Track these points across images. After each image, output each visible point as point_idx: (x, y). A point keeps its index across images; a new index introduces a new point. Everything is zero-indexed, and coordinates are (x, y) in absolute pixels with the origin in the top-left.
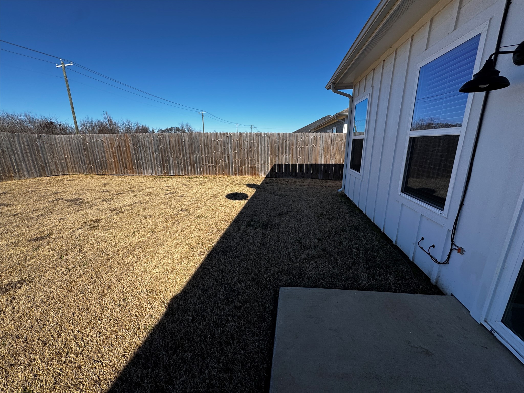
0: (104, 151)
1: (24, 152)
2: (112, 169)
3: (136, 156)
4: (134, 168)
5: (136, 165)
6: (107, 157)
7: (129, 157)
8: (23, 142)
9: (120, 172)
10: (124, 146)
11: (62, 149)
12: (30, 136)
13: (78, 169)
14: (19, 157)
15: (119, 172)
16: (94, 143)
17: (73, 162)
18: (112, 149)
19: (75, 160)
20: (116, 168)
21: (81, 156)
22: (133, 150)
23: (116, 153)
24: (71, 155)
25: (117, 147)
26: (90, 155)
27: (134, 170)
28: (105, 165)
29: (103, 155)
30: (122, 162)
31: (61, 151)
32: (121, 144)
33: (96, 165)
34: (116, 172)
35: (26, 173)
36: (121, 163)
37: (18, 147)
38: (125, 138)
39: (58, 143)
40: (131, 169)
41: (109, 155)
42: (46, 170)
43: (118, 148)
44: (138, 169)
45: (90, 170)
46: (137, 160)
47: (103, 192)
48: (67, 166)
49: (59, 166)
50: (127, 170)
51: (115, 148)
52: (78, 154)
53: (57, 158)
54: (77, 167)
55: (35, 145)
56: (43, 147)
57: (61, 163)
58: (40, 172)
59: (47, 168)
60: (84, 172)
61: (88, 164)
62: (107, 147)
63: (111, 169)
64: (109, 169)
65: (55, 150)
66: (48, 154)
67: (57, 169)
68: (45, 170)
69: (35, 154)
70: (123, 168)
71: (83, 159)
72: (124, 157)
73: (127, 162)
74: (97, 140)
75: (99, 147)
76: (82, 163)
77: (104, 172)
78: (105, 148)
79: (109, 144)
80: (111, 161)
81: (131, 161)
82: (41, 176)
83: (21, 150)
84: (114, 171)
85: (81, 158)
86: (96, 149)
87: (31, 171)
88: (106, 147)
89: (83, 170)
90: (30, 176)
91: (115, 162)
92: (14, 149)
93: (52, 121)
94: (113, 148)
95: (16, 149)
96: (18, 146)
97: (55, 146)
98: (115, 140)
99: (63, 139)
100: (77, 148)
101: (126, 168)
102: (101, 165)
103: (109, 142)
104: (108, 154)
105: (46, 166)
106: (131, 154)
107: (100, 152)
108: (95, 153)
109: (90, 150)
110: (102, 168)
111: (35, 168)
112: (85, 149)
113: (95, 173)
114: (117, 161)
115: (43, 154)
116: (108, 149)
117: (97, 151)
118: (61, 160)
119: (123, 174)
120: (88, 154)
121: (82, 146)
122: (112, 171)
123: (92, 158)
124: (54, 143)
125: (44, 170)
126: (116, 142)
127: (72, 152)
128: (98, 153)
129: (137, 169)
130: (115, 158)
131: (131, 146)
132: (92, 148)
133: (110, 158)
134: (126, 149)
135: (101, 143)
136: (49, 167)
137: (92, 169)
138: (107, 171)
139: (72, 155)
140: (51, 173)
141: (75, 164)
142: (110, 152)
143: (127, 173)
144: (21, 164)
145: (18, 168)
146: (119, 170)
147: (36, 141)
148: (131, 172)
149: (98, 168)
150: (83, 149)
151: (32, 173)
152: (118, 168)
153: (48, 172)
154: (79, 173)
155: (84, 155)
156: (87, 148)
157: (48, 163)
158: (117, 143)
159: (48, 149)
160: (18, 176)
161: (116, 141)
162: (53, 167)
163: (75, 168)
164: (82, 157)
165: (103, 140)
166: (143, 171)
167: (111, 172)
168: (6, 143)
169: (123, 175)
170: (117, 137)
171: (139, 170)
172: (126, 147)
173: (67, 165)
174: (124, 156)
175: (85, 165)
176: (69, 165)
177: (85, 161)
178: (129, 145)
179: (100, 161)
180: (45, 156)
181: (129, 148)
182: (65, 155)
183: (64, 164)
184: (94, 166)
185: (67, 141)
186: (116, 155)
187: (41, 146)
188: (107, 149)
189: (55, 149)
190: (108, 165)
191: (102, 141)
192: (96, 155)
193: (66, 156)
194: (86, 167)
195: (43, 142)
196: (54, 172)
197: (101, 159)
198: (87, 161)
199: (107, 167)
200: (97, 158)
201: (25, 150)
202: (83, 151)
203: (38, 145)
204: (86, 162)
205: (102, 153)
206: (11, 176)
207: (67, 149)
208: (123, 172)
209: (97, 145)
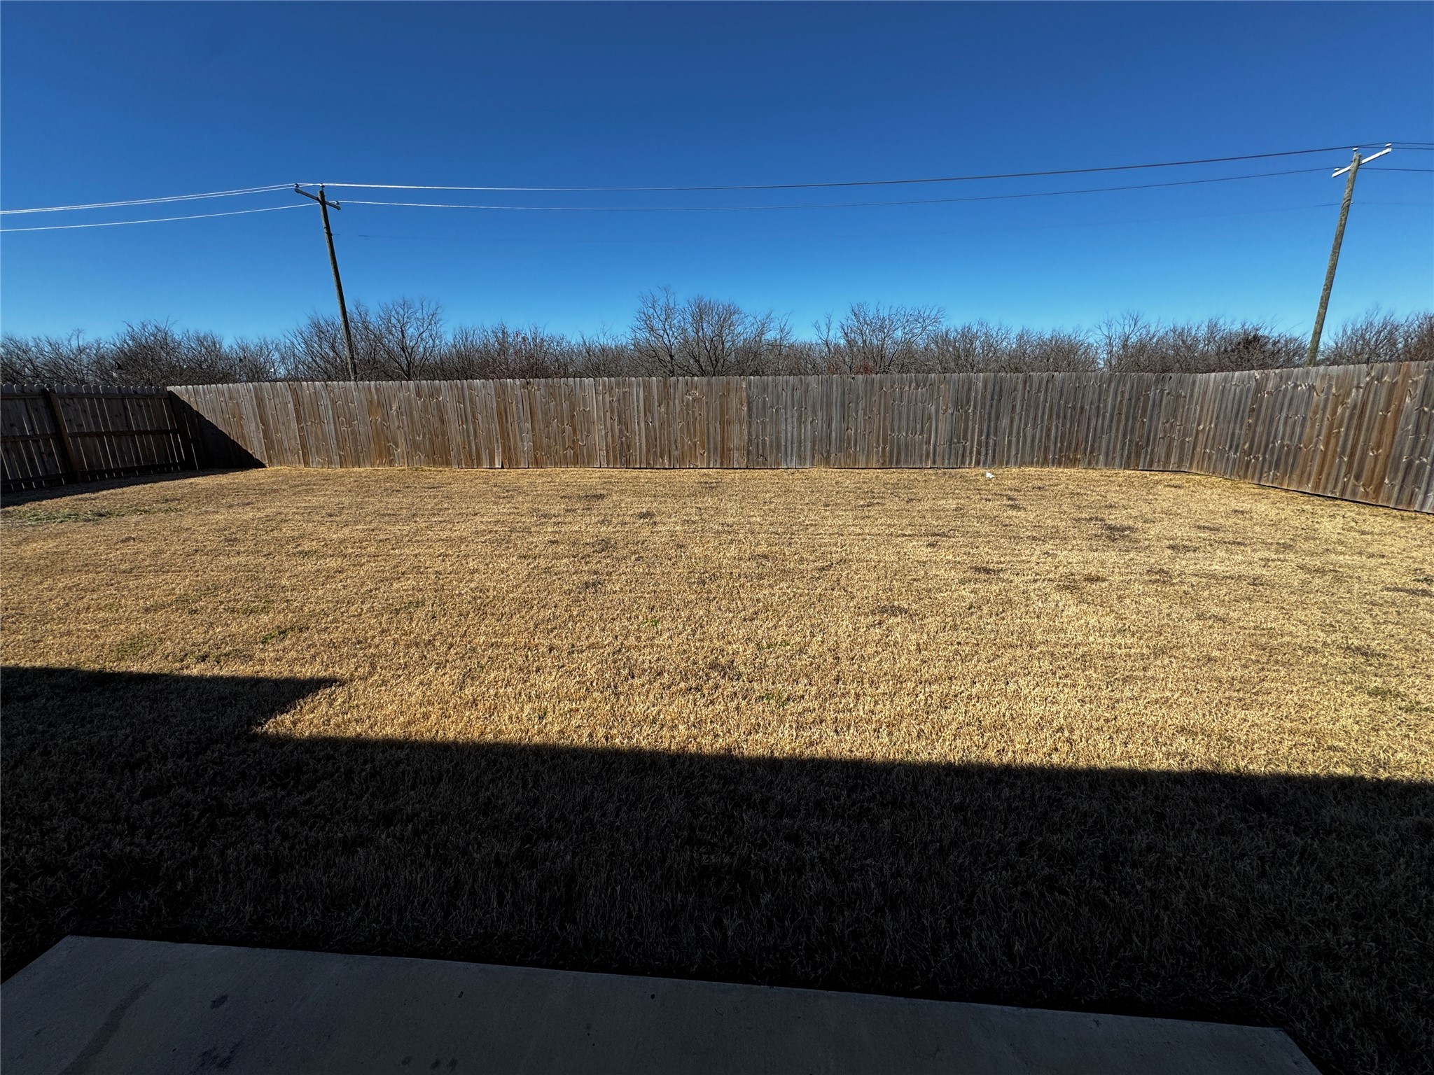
0: (1304, 419)
1: (1116, 412)
2: (1306, 475)
3: (1416, 440)
4: (1386, 481)
5: (1400, 475)
6: (1305, 437)
7: (1386, 441)
8: (1123, 392)
9: (1330, 487)
10: (1382, 405)
11: (1198, 407)
12: (1141, 378)
13: (1216, 461)
14: (1103, 424)
15: (1325, 488)
16: (1284, 396)
17: (1210, 442)
18: (1334, 412)
19: (1217, 438)
20: (1320, 473)
21: (1234, 429)
22: (1413, 418)
23: (1340, 426)
24: (1213, 426)
25: (1355, 407)
26: (1259, 429)
27: (1385, 490)
28: (1291, 461)
29: (1298, 430)
30: (1352, 456)
31: (1195, 413)
32: (1374, 398)
33: (1264, 459)
34: (1316, 486)
35: (1102, 458)
36: (1346, 459)
37: (1110, 402)
38: (1399, 378)
39: (1195, 395)
40: (1374, 482)
41: (1316, 433)
42: (1143, 456)
43: (1357, 411)
44: (1402, 487)
45: (1244, 468)
46: (1412, 453)
47: (1199, 527)
48: (1193, 452)
49: (1174, 449)
50: (1355, 486)
51: (1344, 409)
52: (1229, 423)
53: (1179, 431)
54: (1214, 457)
55: (1142, 399)
56: (1157, 404)
57: (1183, 442)
58: (1129, 457)
59: (1147, 451)
60: (1224, 472)
61: (1245, 452)
62: (1321, 406)
63: (1302, 473)
64: (1298, 472)
65: (1181, 410)
66: (1163, 419)
67: (1168, 456)
68: (1140, 453)
69: (1134, 418)
70: (1345, 476)
71: (1236, 436)
72: (1365, 441)
73: (1368, 459)
74: (1296, 386)
75: (1294, 407)
76: (1230, 448)
77: (1279, 480)
78: (1313, 408)
79: (1331, 397)
80: (1314, 451)
81: (1388, 457)
82: (1127, 467)
83: (1114, 407)
84: (1311, 482)
85: (1233, 434)
86: (1285, 410)
87: (1114, 453)
88: (1317, 406)
89: (1226, 464)
90: (1106, 465)
91: (1325, 454)
92: (1101, 405)
93: (1260, 333)
94: (1340, 410)
95: (1105, 407)
96: (1110, 400)
97: (1185, 401)
98: (1355, 383)
99: (1211, 384)
100: (1236, 406)
101: (1358, 478)
102: (1279, 459)
103: (1334, 390)
104: (1313, 426)
105: (1147, 445)
106: (1399, 432)
107: (1290, 421)
108: (1275, 424)
109: (1266, 415)
110: (1277, 467)
111: (1123, 449)
112: (1253, 410)
113: (1253, 478)
114: (1335, 451)
115: (1151, 419)
116: (1320, 412)
117: (1283, 418)
118: (1185, 435)
119: (1338, 495)
120: (1256, 426)
121: (1249, 401)
122: (1305, 480)
123: (1262, 435)
124: (1186, 394)
125: (1138, 455)
126: (1358, 391)
127: (1218, 417)
128: (1286, 423)
129: (1397, 488)
130: (1333, 441)
131: (1410, 407)
132: (1274, 406)
133: (1314, 440)
134: (1386, 416)
135: (1307, 395)
136: (1152, 450)
137: (1247, 467)
138: (1289, 477)
139: (1216, 426)
140: (1151, 464)
141: (1212, 449)
142: (1322, 421)
143: (1354, 493)
144: (1101, 438)
145: (1092, 446)
146: (1327, 479)
147: (1148, 388)
148: (1371, 492)
149: (1266, 466)
150: (1248, 410)
151: (1114, 458)
152: (1329, 474)
153: (1145, 462)
154: (1214, 473)
155: (1244, 427)
156: (1260, 407)
157: (1155, 439)
158: (1360, 396)
159: (1166, 407)
160: (1087, 461)
161: (1358, 387)
162: (1161, 451)
163: (1210, 458)
164: (1237, 431)
165: (1317, 384)
166: (1420, 497)
167: (1300, 483)
168: (1094, 393)
169: (1337, 499)
170: (1368, 374)
171: (1407, 492)
172: (1387, 409)
173: (1194, 448)
174: (1366, 435)
175: (1235, 453)
176: (1198, 450)
177: (1242, 442)
178: (1402, 400)
179: (1282, 446)
180: (1154, 423)
181: (1399, 411)
182: (1199, 425)
183: (1189, 447)
184: (1257, 459)
185: (1217, 391)
186: (1339, 432)
187: (1154, 401)
188: (1315, 413)
189: (1184, 407)
190: (1301, 461)
191: (1312, 388)
192: (1278, 426)
193: (1201, 427)
194: (1235, 459)
195: (1162, 391)
196: (1159, 461)
197: (1286, 442)
198: (1245, 444)
199: (1293, 466)
200: (1275, 438)
201: (1120, 410)
202: (1247, 414)
203: (1149, 398)
204: (1241, 446)
205: (1294, 425)
206: (1076, 459)
207: (1211, 409)
208: (1338, 490)
209: (1291, 399)
